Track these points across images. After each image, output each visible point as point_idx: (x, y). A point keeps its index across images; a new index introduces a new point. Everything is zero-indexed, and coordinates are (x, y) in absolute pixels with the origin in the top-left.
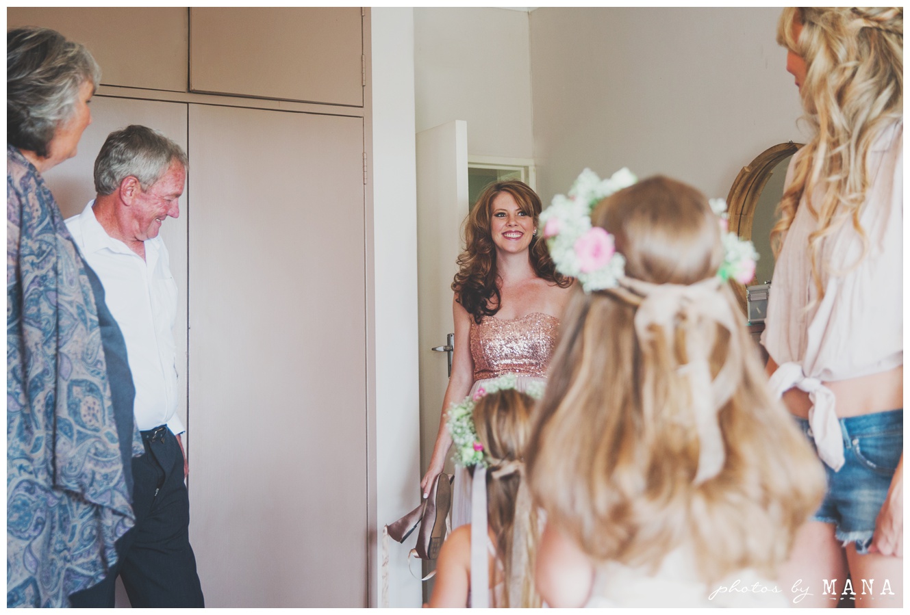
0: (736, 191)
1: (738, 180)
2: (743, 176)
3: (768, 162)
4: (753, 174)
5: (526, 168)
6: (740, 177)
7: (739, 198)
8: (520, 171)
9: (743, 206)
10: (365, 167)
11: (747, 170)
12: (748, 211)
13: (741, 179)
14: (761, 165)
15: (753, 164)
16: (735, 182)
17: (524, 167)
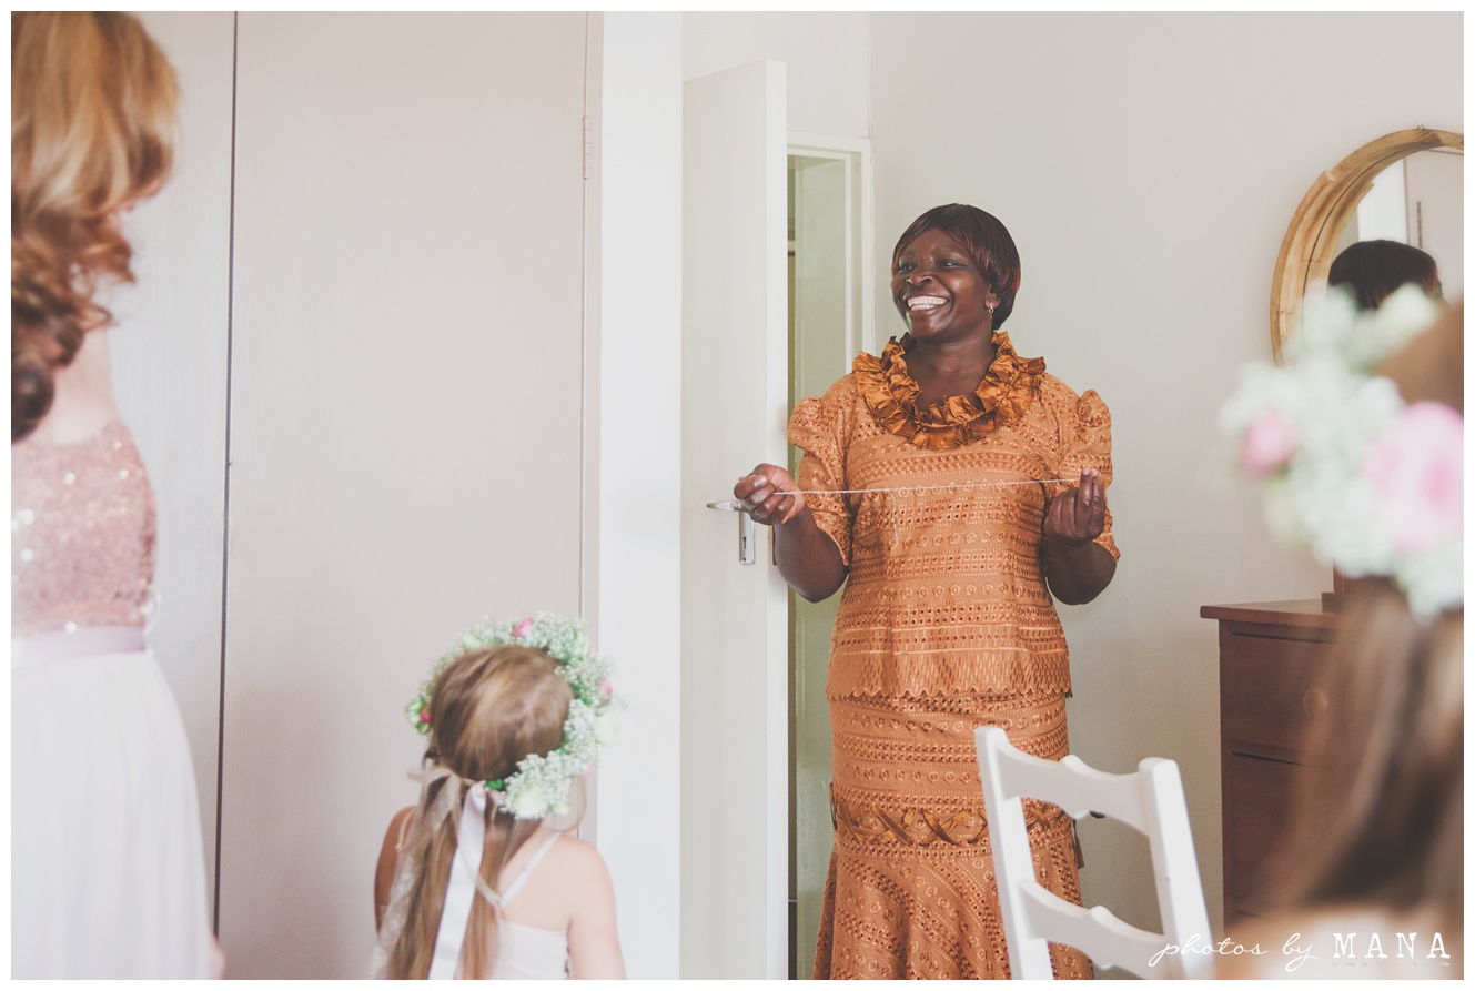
0: (1306, 217)
1: (1310, 195)
2: (1322, 189)
3: (1372, 164)
4: (1341, 185)
5: (857, 155)
6: (1317, 188)
7: (1310, 230)
8: (843, 161)
9: (1315, 246)
10: (587, 145)
11: (1331, 178)
12: (1322, 254)
13: (1317, 194)
14: (1358, 169)
15: (1342, 167)
16: (1304, 200)
17: (853, 153)
